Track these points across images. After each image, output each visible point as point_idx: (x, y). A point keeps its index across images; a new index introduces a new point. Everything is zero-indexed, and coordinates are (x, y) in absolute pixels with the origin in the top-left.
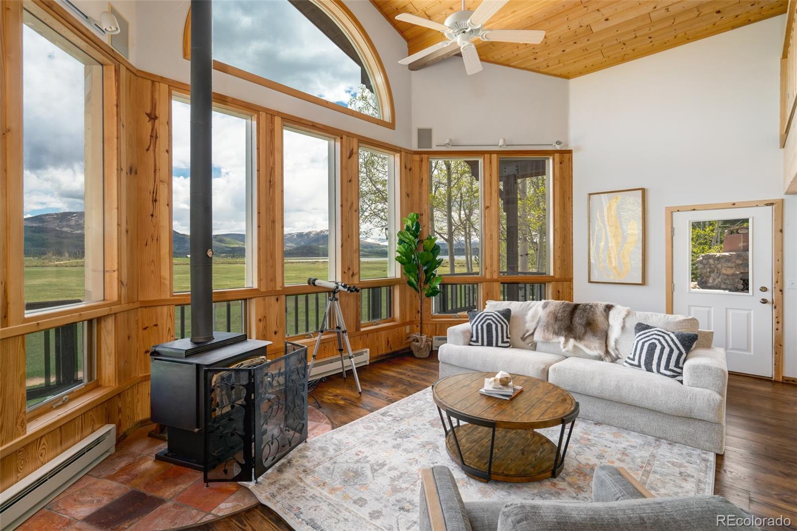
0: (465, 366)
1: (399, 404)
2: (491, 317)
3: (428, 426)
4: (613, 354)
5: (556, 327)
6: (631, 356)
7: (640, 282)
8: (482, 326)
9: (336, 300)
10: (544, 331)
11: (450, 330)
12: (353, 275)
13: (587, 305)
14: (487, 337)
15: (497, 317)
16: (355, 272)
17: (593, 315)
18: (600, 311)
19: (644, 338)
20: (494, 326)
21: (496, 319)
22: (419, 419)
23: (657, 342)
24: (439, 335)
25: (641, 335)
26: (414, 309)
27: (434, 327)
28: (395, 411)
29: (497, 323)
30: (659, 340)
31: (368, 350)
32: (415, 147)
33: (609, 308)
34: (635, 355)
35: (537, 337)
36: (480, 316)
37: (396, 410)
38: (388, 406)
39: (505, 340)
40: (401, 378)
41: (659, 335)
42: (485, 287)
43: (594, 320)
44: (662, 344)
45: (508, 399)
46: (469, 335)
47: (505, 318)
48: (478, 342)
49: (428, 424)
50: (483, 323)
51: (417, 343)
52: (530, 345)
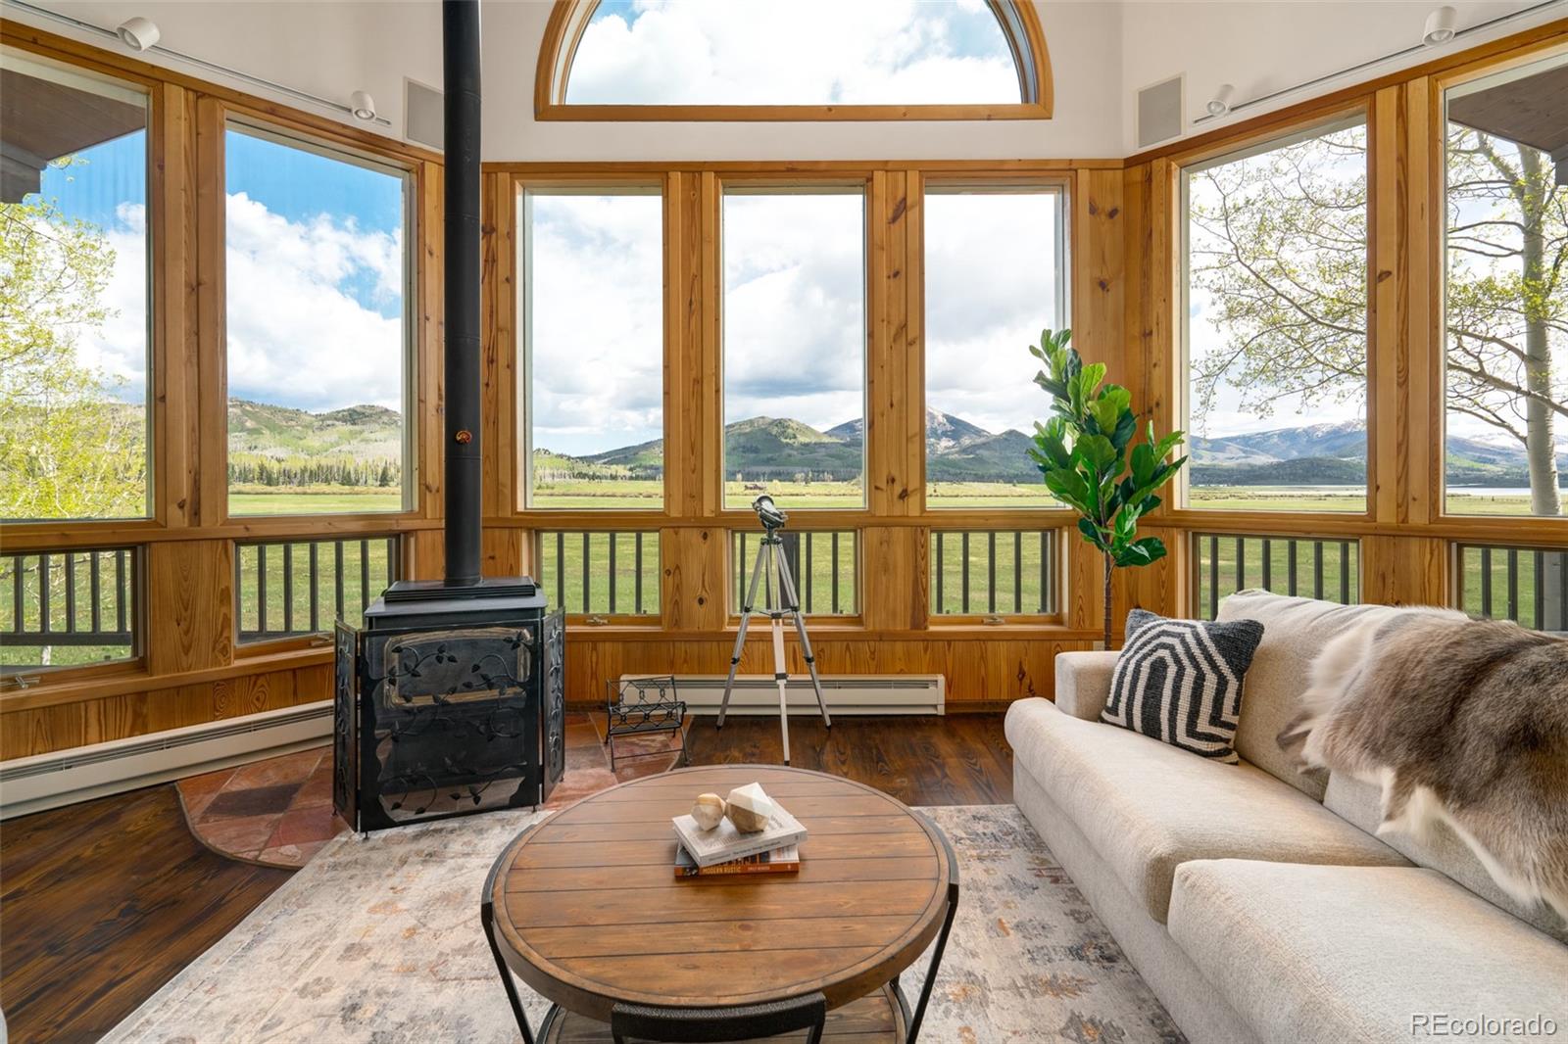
8: (1138, 665)
12: (904, 495)
14: (1143, 706)
15: (1193, 643)
16: (910, 489)
21: (1188, 650)
26: (1125, 599)
29: (1187, 661)
31: (941, 678)
36: (1145, 633)
47: (1228, 654)
48: (1116, 714)
50: (1144, 657)
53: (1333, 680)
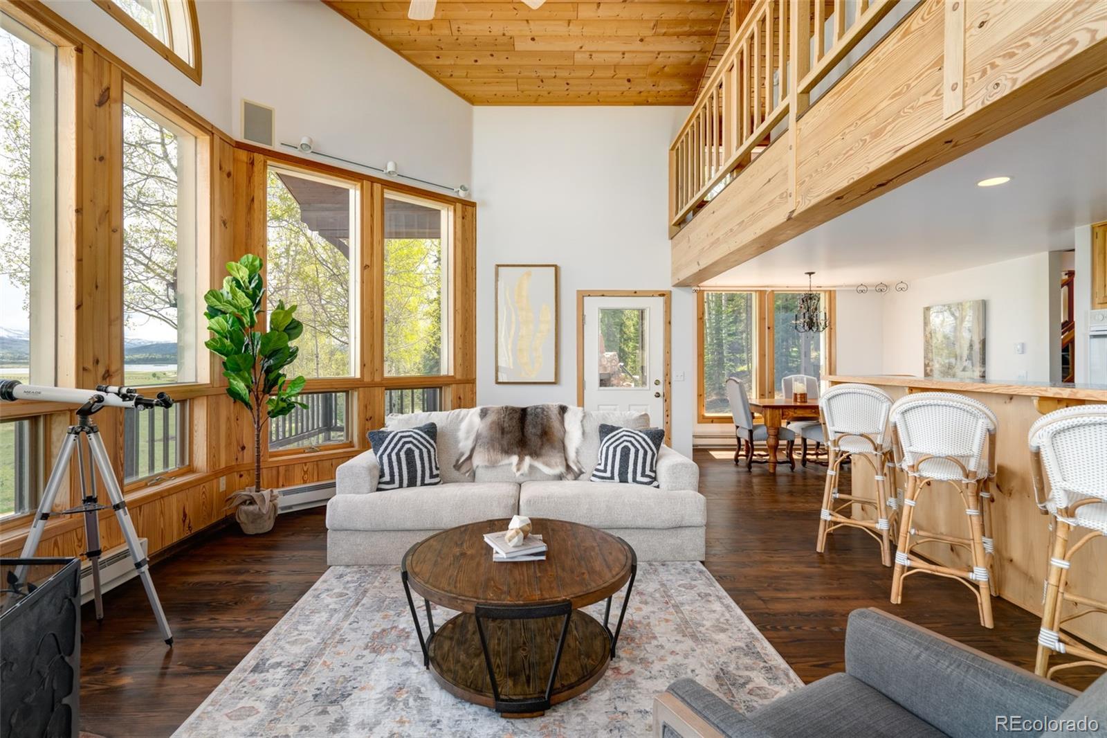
0: (383, 527)
1: (277, 634)
2: (410, 439)
3: (369, 656)
4: (575, 468)
5: (505, 442)
6: (602, 467)
7: (553, 381)
8: (398, 455)
9: (93, 430)
10: (489, 451)
11: (342, 470)
12: (106, 374)
13: (536, 408)
14: (409, 473)
15: (419, 437)
16: (113, 369)
17: (548, 421)
18: (554, 413)
19: (615, 441)
20: (417, 453)
21: (419, 441)
22: (340, 648)
23: (629, 444)
24: (283, 486)
25: (610, 439)
26: (235, 443)
27: (274, 472)
28: (279, 652)
29: (421, 446)
30: (631, 442)
31: (145, 540)
32: (238, 134)
33: (563, 409)
34: (606, 465)
35: (479, 460)
36: (392, 439)
37: (282, 649)
38: (257, 648)
39: (435, 472)
40: (245, 582)
41: (629, 436)
42: (361, 396)
43: (550, 428)
44: (635, 447)
45: (543, 558)
46: (377, 474)
47: (431, 438)
48: (394, 483)
49: (366, 652)
50: (400, 450)
51: (251, 508)
52: (467, 474)
53: (467, 438)
